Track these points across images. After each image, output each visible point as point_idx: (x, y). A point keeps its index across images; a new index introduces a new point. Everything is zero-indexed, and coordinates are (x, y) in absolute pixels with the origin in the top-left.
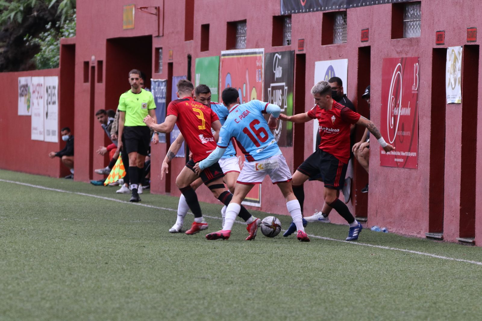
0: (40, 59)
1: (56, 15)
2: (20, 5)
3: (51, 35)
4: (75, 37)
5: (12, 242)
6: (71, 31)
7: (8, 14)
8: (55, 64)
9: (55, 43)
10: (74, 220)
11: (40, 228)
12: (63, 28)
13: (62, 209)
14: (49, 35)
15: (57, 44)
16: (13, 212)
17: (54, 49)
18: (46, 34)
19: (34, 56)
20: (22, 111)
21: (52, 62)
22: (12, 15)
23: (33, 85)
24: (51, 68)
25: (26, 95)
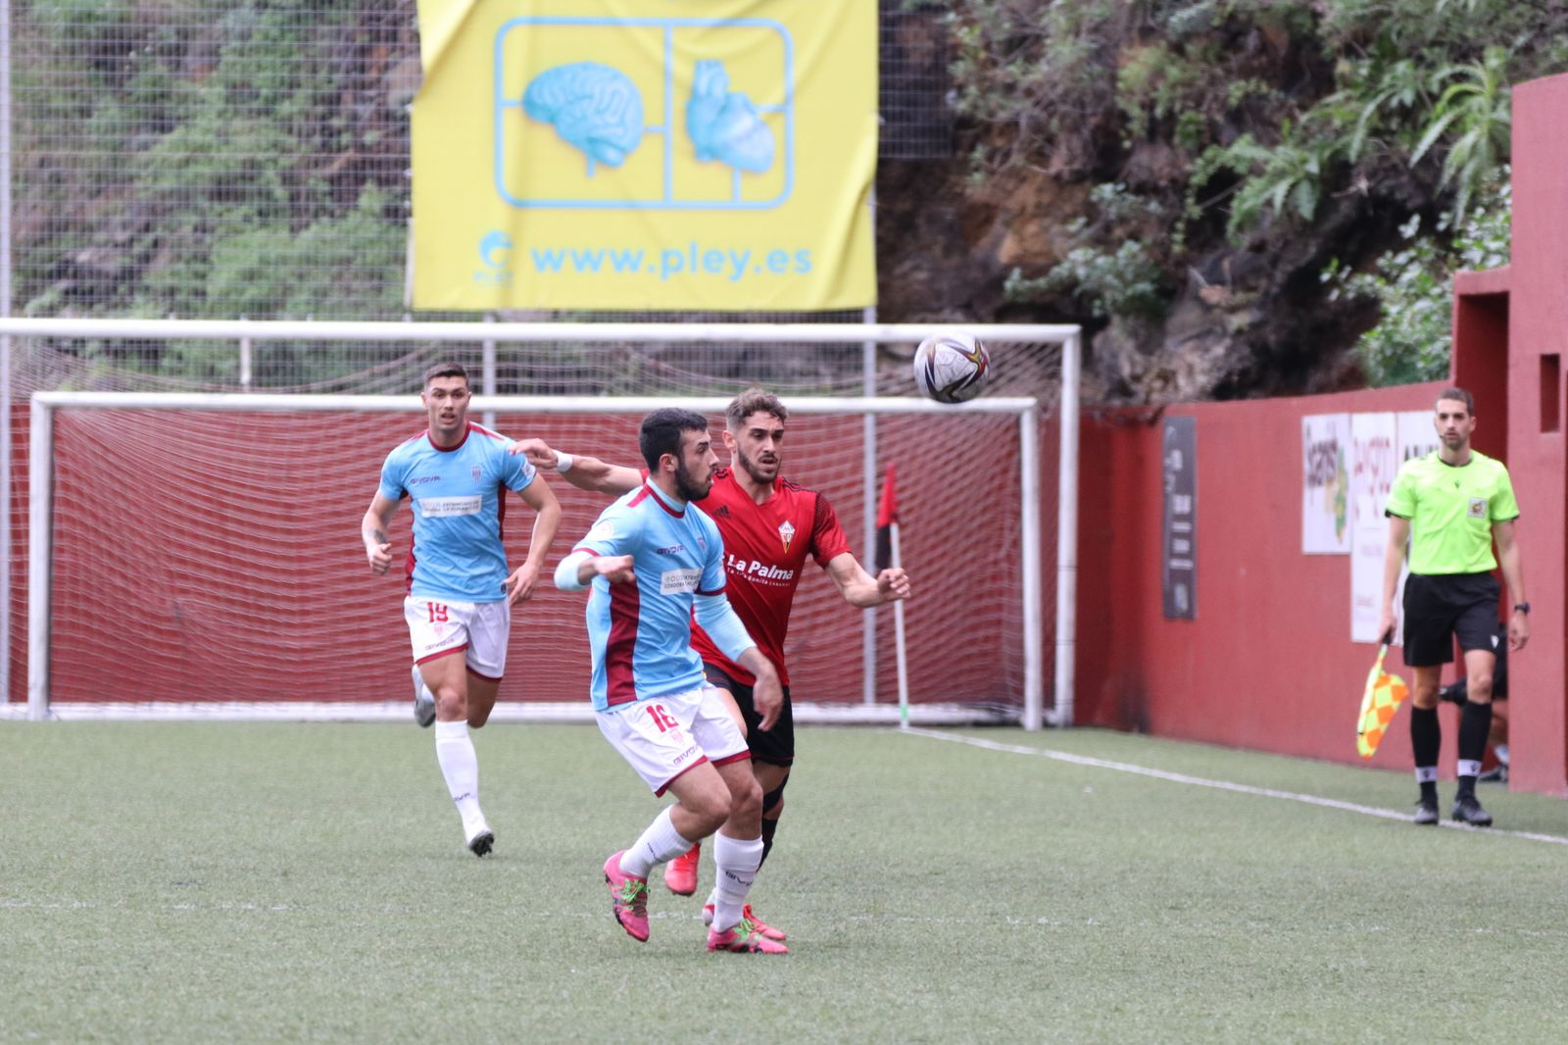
0: (1382, 351)
1: (1439, 190)
2: (1306, 154)
3: (1421, 262)
4: (1508, 266)
5: (1293, 1016)
6: (1494, 245)
7: (1262, 191)
8: (1434, 365)
9: (1436, 291)
10: (1514, 933)
11: (1390, 964)
12: (1461, 234)
13: (1469, 895)
14: (1412, 260)
15: (1442, 295)
16: (1291, 906)
17: (1433, 312)
18: (1402, 258)
19: (1358, 338)
20: (1317, 536)
21: (1424, 358)
22: (1280, 191)
23: (1356, 444)
24: (1420, 380)
25: (1330, 480)
